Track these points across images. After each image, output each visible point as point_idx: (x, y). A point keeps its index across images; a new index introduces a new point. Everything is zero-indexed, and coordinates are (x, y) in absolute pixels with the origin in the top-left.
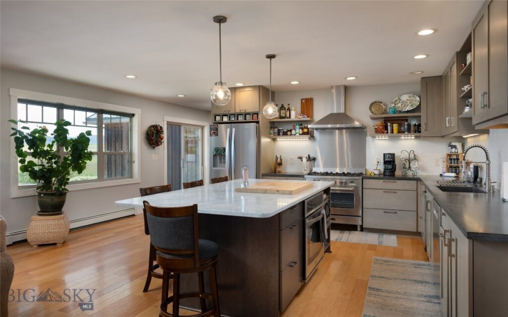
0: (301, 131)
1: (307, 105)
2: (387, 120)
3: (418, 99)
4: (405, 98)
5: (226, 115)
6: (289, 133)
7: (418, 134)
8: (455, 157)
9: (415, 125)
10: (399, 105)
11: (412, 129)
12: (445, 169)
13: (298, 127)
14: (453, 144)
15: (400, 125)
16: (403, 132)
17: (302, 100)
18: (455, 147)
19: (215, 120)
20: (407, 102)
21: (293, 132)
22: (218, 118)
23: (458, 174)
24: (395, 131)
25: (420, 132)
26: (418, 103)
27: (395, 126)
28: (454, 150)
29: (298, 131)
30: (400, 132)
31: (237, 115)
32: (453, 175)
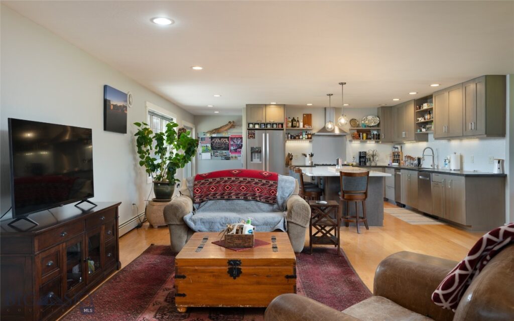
0: (306, 137)
1: (308, 119)
2: (359, 131)
3: (378, 119)
4: (370, 118)
5: (258, 124)
6: (297, 138)
7: (378, 140)
8: (396, 154)
9: (376, 134)
10: (367, 122)
11: (375, 137)
12: (391, 161)
13: (304, 133)
14: (396, 146)
15: (367, 135)
16: (370, 139)
17: (304, 115)
18: (397, 148)
19: (249, 127)
20: (371, 120)
21: (301, 137)
22: (251, 126)
23: (399, 163)
24: (365, 138)
25: (379, 139)
26: (379, 122)
27: (365, 135)
28: (396, 150)
29: (304, 136)
30: (367, 138)
31: (266, 124)
32: (397, 164)
